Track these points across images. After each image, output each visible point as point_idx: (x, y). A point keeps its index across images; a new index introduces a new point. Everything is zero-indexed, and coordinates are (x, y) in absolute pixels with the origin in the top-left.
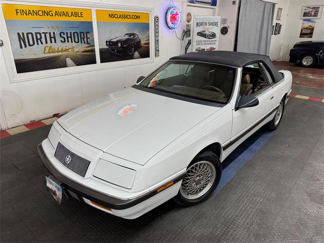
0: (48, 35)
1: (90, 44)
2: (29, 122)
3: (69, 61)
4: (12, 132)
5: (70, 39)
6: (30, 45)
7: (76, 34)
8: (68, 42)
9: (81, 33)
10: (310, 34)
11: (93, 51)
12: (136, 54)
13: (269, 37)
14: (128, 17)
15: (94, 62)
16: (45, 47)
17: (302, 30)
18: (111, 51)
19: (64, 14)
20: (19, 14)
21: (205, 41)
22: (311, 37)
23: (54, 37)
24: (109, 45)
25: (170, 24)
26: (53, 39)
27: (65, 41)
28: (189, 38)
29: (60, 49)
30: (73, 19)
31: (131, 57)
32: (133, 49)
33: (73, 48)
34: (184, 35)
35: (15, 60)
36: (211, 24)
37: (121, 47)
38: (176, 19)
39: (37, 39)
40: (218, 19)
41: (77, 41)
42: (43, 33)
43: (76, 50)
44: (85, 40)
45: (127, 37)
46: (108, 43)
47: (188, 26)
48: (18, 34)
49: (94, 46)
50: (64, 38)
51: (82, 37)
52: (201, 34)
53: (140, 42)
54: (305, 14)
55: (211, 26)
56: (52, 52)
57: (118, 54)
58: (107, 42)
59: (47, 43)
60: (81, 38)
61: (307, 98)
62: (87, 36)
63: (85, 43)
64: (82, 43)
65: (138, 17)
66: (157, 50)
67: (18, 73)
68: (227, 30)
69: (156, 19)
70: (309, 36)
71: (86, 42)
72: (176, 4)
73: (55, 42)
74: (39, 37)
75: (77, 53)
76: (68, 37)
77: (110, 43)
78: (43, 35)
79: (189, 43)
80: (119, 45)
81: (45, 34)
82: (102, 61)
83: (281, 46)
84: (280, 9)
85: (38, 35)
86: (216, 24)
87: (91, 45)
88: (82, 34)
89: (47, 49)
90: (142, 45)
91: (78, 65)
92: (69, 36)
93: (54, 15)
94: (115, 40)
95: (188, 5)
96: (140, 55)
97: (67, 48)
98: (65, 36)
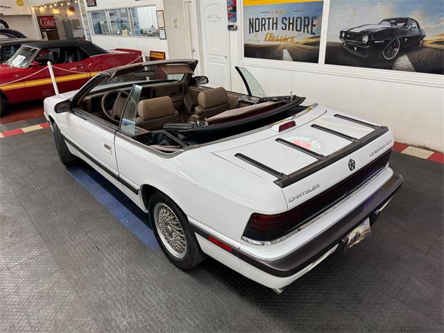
0: (271, 20)
1: (314, 34)
3: (286, 53)
5: (291, 25)
6: (256, 31)
7: (300, 20)
8: (289, 29)
11: (317, 44)
12: (404, 61)
18: (346, 48)
23: (276, 24)
24: (345, 38)
26: (275, 25)
27: (286, 29)
29: (279, 38)
31: (389, 65)
32: (397, 50)
33: (293, 37)
35: (244, 45)
37: (367, 44)
39: (262, 25)
41: (298, 29)
42: (267, 18)
43: (296, 40)
44: (310, 27)
45: (387, 25)
46: (343, 35)
48: (250, 19)
49: (319, 37)
50: (286, 25)
51: (306, 23)
53: (421, 37)
56: (272, 40)
57: (360, 55)
58: (341, 32)
59: (269, 29)
60: (305, 25)
62: (312, 23)
63: (308, 32)
64: (304, 31)
67: (245, 57)
71: (310, 31)
73: (276, 29)
75: (296, 45)
76: (289, 24)
77: (348, 35)
78: (267, 20)
80: (366, 39)
81: (269, 19)
82: (327, 62)
85: (264, 21)
87: (316, 35)
88: (307, 20)
89: (268, 36)
90: (426, 44)
91: (294, 60)
92: (291, 22)
94: (358, 30)
96: (414, 64)
97: (287, 37)
98: (287, 23)
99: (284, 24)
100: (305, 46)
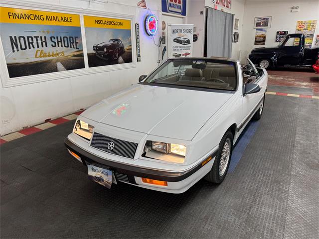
0: (39, 39)
1: (78, 49)
2: (21, 128)
3: (59, 65)
4: (7, 139)
5: (60, 43)
6: (22, 49)
7: (65, 39)
8: (59, 46)
9: (70, 37)
10: (263, 42)
11: (82, 55)
12: (121, 59)
13: (230, 44)
14: (113, 23)
15: (83, 66)
16: (37, 51)
17: (256, 38)
18: (98, 56)
19: (54, 18)
20: (11, 17)
21: (181, 47)
22: (264, 44)
23: (46, 42)
24: (96, 50)
25: (149, 31)
26: (44, 43)
27: (55, 46)
28: (164, 45)
29: (51, 54)
30: (63, 24)
31: (116, 62)
32: (117, 54)
33: (63, 52)
34: (161, 42)
35: (7, 65)
36: (185, 31)
37: (107, 52)
38: (154, 26)
39: (29, 43)
40: (191, 26)
41: (66, 45)
42: (34, 37)
43: (66, 54)
44: (74, 44)
45: (112, 42)
47: (163, 33)
48: (11, 37)
49: (82, 50)
50: (55, 43)
51: (72, 42)
52: (177, 40)
54: (258, 25)
55: (185, 33)
56: (44, 56)
57: (105, 59)
58: (94, 47)
59: (38, 47)
60: (71, 43)
61: (275, 93)
62: (76, 41)
64: (71, 47)
65: (121, 24)
66: (138, 56)
67: (10, 77)
68: (197, 38)
69: (137, 26)
70: (262, 43)
71: (75, 46)
72: (153, 13)
73: (46, 46)
74: (31, 41)
75: (67, 58)
76: (58, 42)
77: (96, 48)
78: (34, 39)
79: (165, 49)
80: (105, 50)
81: (37, 38)
82: (90, 66)
83: (239, 52)
84: (237, 20)
85: (30, 39)
86: (189, 31)
87: (80, 50)
88: (71, 39)
89: (39, 53)
90: (125, 50)
91: (68, 69)
92: (59, 40)
93: (45, 19)
94: (101, 45)
95: (163, 14)
96: (124, 60)
97: (57, 52)
98: (56, 41)
99: (53, 42)
100: (74, 58)
